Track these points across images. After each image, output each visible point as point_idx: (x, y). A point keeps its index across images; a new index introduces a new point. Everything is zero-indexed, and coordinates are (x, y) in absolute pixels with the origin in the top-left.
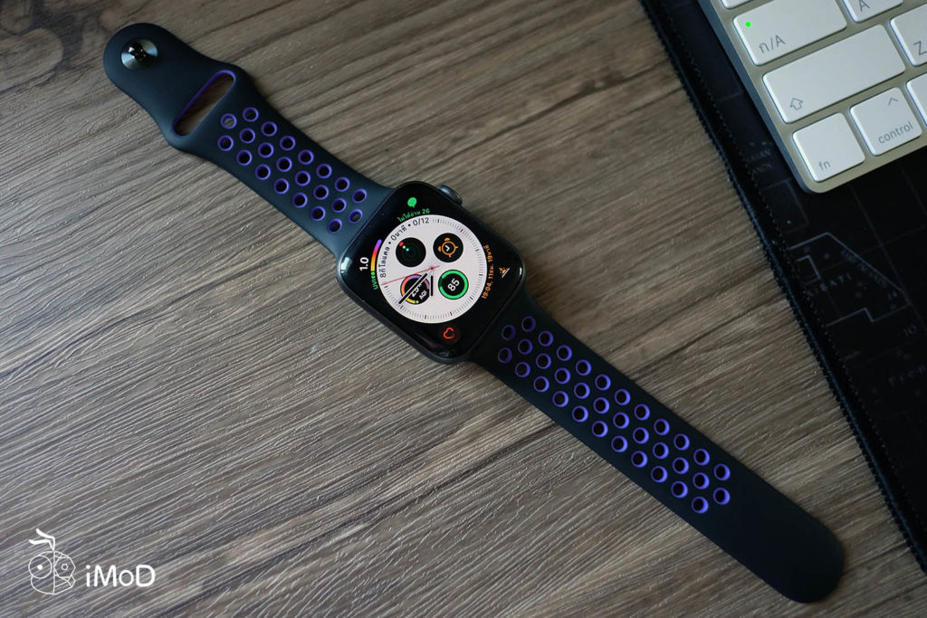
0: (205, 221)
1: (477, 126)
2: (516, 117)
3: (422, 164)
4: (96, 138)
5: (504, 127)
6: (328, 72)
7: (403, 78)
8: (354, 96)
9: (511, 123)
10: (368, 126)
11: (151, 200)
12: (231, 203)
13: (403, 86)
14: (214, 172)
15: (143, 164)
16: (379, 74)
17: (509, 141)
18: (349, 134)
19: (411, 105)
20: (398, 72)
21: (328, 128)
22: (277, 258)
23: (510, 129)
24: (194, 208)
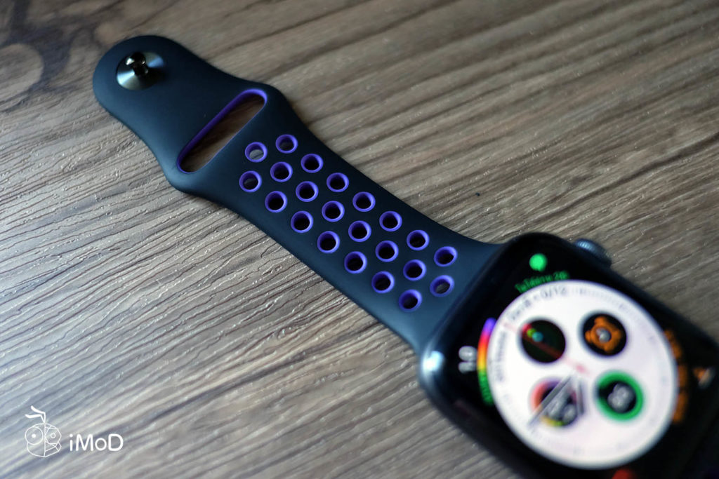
0: (215, 293)
1: (606, 162)
2: (662, 150)
3: (532, 213)
4: (72, 177)
5: (647, 163)
6: (390, 93)
7: (494, 101)
8: (428, 123)
9: (657, 158)
10: (447, 163)
11: (139, 262)
12: (253, 267)
13: (496, 110)
14: (230, 224)
15: (132, 212)
16: (460, 96)
17: (656, 182)
18: (423, 173)
19: (509, 134)
20: (488, 92)
21: (394, 163)
22: (319, 349)
23: (655, 166)
24: (199, 274)
